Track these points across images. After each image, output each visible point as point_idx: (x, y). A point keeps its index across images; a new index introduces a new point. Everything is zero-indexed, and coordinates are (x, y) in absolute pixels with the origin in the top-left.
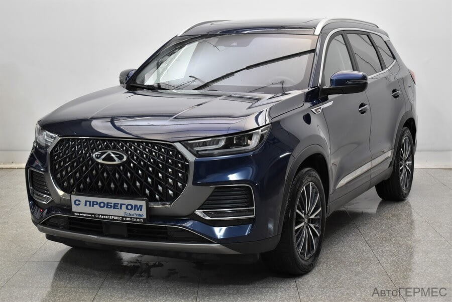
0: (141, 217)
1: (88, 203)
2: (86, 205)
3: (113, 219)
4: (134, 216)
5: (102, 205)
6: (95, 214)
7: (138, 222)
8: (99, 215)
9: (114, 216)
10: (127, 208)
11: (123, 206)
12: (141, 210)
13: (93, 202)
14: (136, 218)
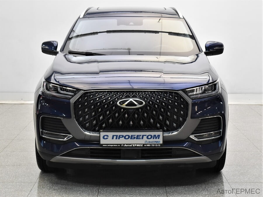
0: (158, 143)
1: (115, 137)
2: (113, 138)
3: (136, 147)
4: (153, 143)
5: (127, 137)
6: (120, 145)
7: (156, 147)
8: (124, 144)
9: (137, 144)
10: (147, 138)
11: (144, 136)
12: (159, 138)
13: (120, 136)
14: (155, 144)
